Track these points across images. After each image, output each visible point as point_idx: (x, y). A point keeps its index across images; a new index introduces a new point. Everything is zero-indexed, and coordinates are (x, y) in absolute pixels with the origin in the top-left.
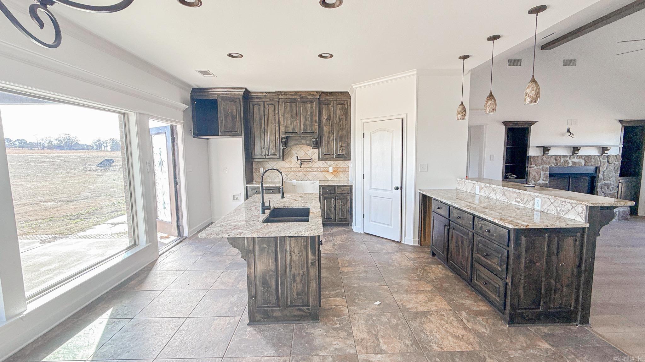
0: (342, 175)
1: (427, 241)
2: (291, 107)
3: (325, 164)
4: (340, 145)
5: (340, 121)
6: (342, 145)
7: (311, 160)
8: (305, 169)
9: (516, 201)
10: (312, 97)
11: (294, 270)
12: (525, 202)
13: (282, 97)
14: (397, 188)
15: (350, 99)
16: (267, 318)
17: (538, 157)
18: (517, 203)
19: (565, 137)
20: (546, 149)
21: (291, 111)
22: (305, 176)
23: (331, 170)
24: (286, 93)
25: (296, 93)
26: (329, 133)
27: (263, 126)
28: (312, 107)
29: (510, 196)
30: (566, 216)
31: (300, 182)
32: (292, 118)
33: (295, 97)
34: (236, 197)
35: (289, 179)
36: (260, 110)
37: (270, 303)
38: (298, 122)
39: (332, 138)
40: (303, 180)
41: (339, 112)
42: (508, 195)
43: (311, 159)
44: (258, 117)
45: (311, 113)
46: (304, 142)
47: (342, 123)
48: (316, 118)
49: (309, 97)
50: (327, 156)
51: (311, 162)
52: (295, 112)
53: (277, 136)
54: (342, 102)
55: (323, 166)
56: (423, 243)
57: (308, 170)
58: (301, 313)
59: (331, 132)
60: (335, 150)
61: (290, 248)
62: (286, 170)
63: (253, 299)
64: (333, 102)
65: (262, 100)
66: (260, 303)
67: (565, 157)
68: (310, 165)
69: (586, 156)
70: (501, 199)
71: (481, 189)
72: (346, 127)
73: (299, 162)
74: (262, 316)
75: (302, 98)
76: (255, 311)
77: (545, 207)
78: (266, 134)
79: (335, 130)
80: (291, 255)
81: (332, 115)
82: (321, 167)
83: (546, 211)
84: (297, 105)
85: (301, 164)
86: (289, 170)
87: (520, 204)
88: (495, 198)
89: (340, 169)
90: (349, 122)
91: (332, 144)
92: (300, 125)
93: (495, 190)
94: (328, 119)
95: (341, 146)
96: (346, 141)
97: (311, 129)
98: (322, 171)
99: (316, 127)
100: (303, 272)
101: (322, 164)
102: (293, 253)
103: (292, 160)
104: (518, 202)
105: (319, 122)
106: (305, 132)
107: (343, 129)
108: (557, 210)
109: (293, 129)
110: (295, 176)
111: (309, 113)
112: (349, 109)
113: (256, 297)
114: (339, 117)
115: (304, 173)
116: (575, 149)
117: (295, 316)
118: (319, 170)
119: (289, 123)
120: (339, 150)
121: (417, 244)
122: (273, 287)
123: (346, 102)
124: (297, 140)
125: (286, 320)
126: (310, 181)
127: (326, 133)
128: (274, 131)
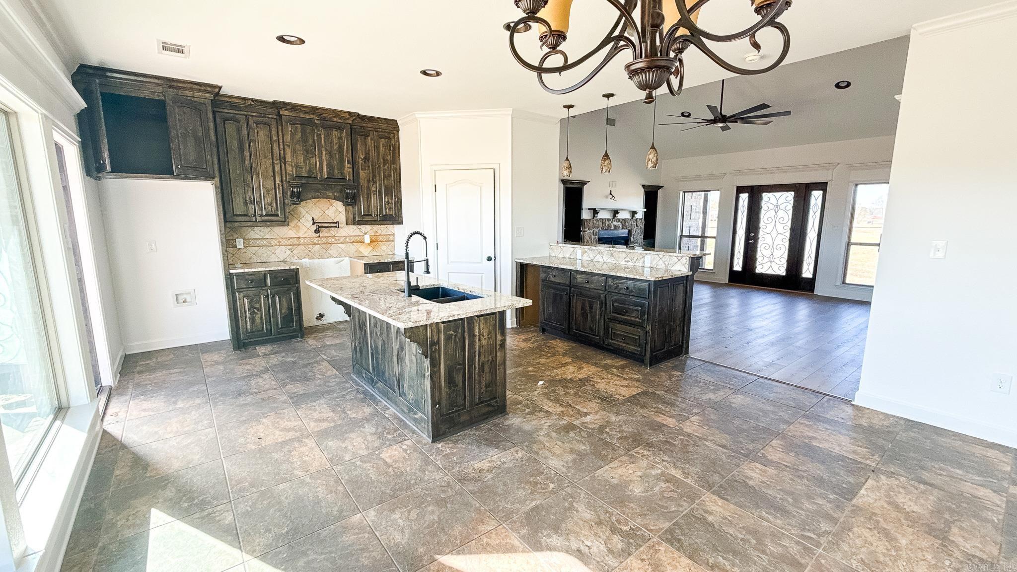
0: (384, 248)
1: (524, 320)
2: (303, 132)
3: (358, 230)
4: (386, 200)
5: (385, 164)
6: (390, 201)
7: (336, 225)
8: (324, 240)
9: (625, 261)
10: (339, 121)
11: (483, 358)
12: (635, 260)
13: (287, 113)
14: (489, 259)
15: (398, 131)
16: (453, 427)
17: (590, 220)
18: (626, 263)
19: (609, 199)
20: (595, 212)
21: (304, 140)
22: (325, 251)
23: (367, 239)
24: (294, 107)
25: (314, 110)
26: (369, 181)
27: (247, 162)
28: (341, 138)
29: (619, 257)
30: (672, 269)
31: (316, 261)
32: (307, 151)
33: (311, 116)
34: (181, 299)
35: (296, 258)
36: (239, 131)
37: (457, 406)
38: (317, 159)
39: (373, 189)
40: (321, 257)
41: (382, 149)
42: (617, 256)
43: (336, 223)
44: (235, 143)
45: (341, 147)
46: (330, 194)
47: (388, 167)
48: (347, 155)
49: (335, 119)
50: (367, 217)
51: (336, 227)
52: (310, 141)
53: (278, 181)
54: (386, 134)
55: (354, 234)
56: (521, 322)
57: (330, 240)
58: (490, 409)
59: (372, 180)
60: (380, 209)
61: (479, 331)
62: (290, 242)
63: (437, 406)
64: (372, 132)
65: (242, 113)
66: (444, 411)
67: (609, 220)
68: (332, 232)
69: (623, 220)
70: (609, 261)
71: (584, 252)
72: (394, 173)
73: (315, 227)
74: (447, 426)
75: (323, 119)
76: (439, 422)
77: (654, 263)
78: (254, 177)
79: (378, 178)
80: (480, 340)
81: (372, 153)
82: (351, 236)
83: (655, 266)
84: (313, 130)
85: (317, 231)
86: (296, 242)
87: (629, 263)
88: (601, 260)
89: (381, 238)
90: (398, 166)
91: (374, 200)
92: (322, 166)
93: (602, 253)
94: (366, 159)
95: (388, 203)
96: (395, 196)
97: (340, 174)
98: (353, 242)
99: (348, 169)
100: (492, 357)
101: (353, 230)
102: (482, 337)
103: (299, 224)
104: (628, 261)
105: (353, 163)
106: (331, 177)
107: (390, 176)
108: (665, 264)
109: (310, 171)
110: (307, 251)
111: (336, 147)
112: (397, 146)
113: (439, 404)
114: (383, 158)
115: (323, 245)
116: (616, 212)
117: (484, 414)
118: (347, 240)
119: (302, 160)
120: (386, 209)
121: (515, 326)
122: (461, 384)
123: (392, 135)
124: (318, 190)
125: (473, 423)
126: (334, 259)
127: (363, 182)
128: (271, 173)
